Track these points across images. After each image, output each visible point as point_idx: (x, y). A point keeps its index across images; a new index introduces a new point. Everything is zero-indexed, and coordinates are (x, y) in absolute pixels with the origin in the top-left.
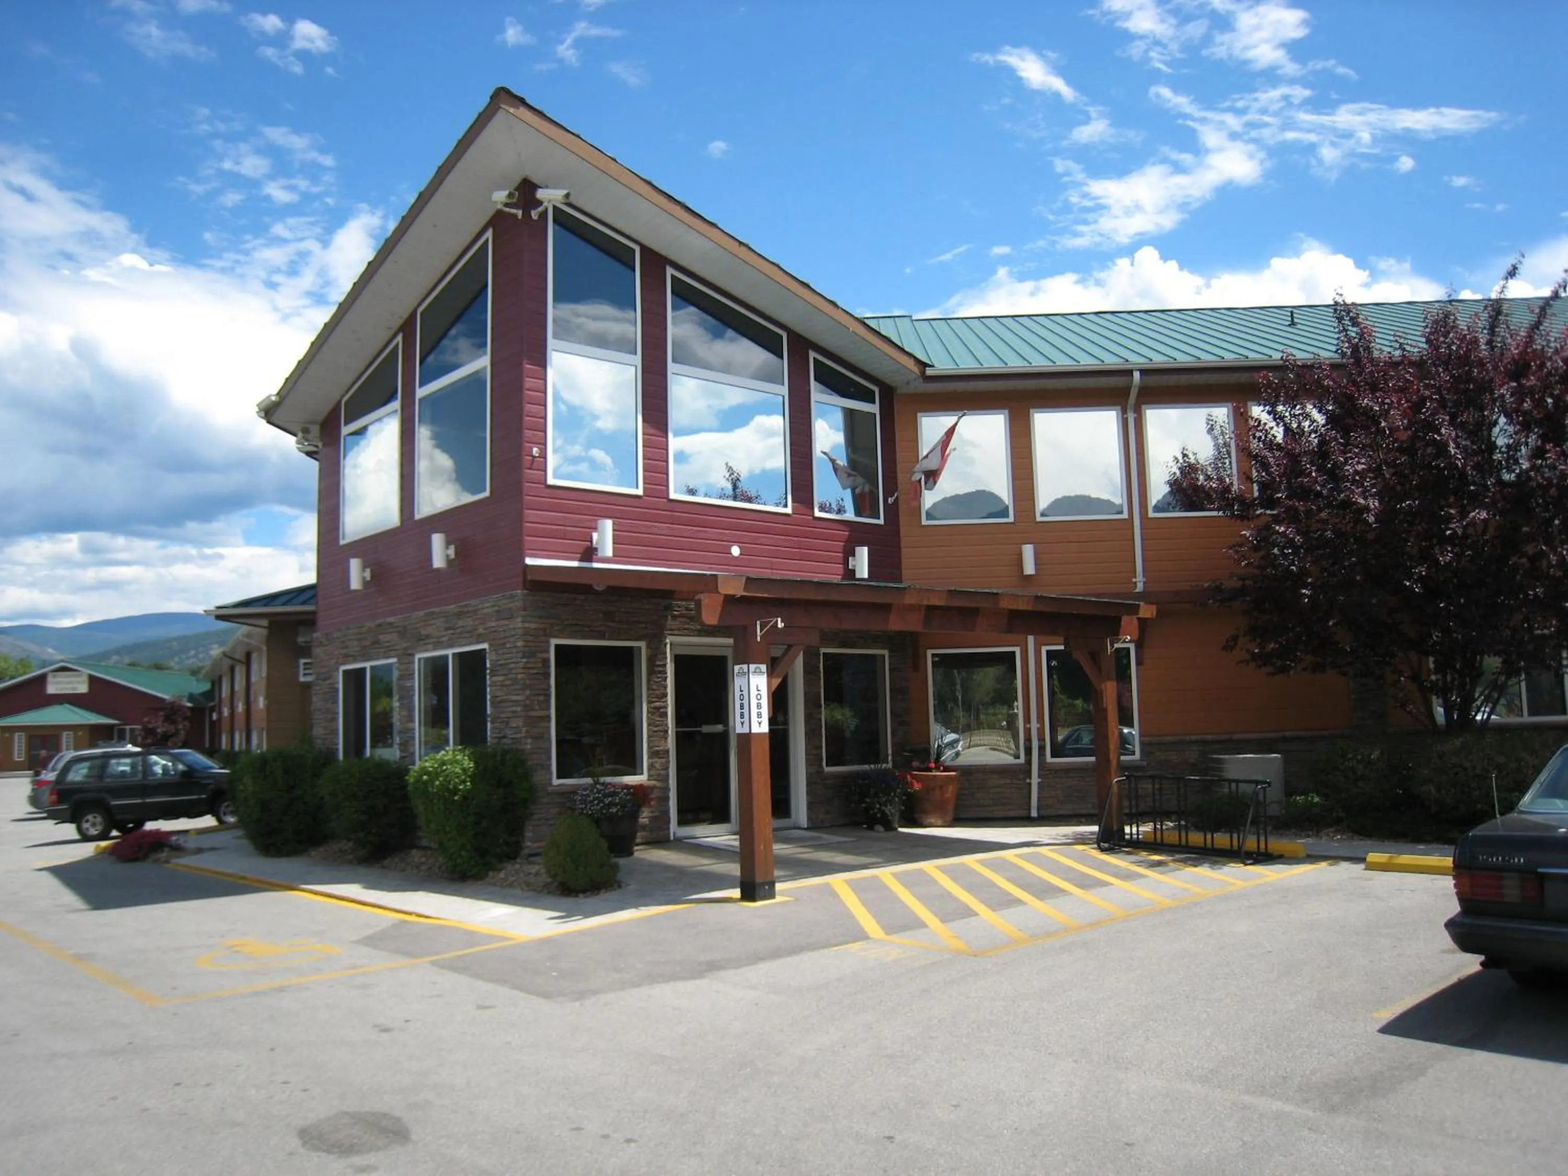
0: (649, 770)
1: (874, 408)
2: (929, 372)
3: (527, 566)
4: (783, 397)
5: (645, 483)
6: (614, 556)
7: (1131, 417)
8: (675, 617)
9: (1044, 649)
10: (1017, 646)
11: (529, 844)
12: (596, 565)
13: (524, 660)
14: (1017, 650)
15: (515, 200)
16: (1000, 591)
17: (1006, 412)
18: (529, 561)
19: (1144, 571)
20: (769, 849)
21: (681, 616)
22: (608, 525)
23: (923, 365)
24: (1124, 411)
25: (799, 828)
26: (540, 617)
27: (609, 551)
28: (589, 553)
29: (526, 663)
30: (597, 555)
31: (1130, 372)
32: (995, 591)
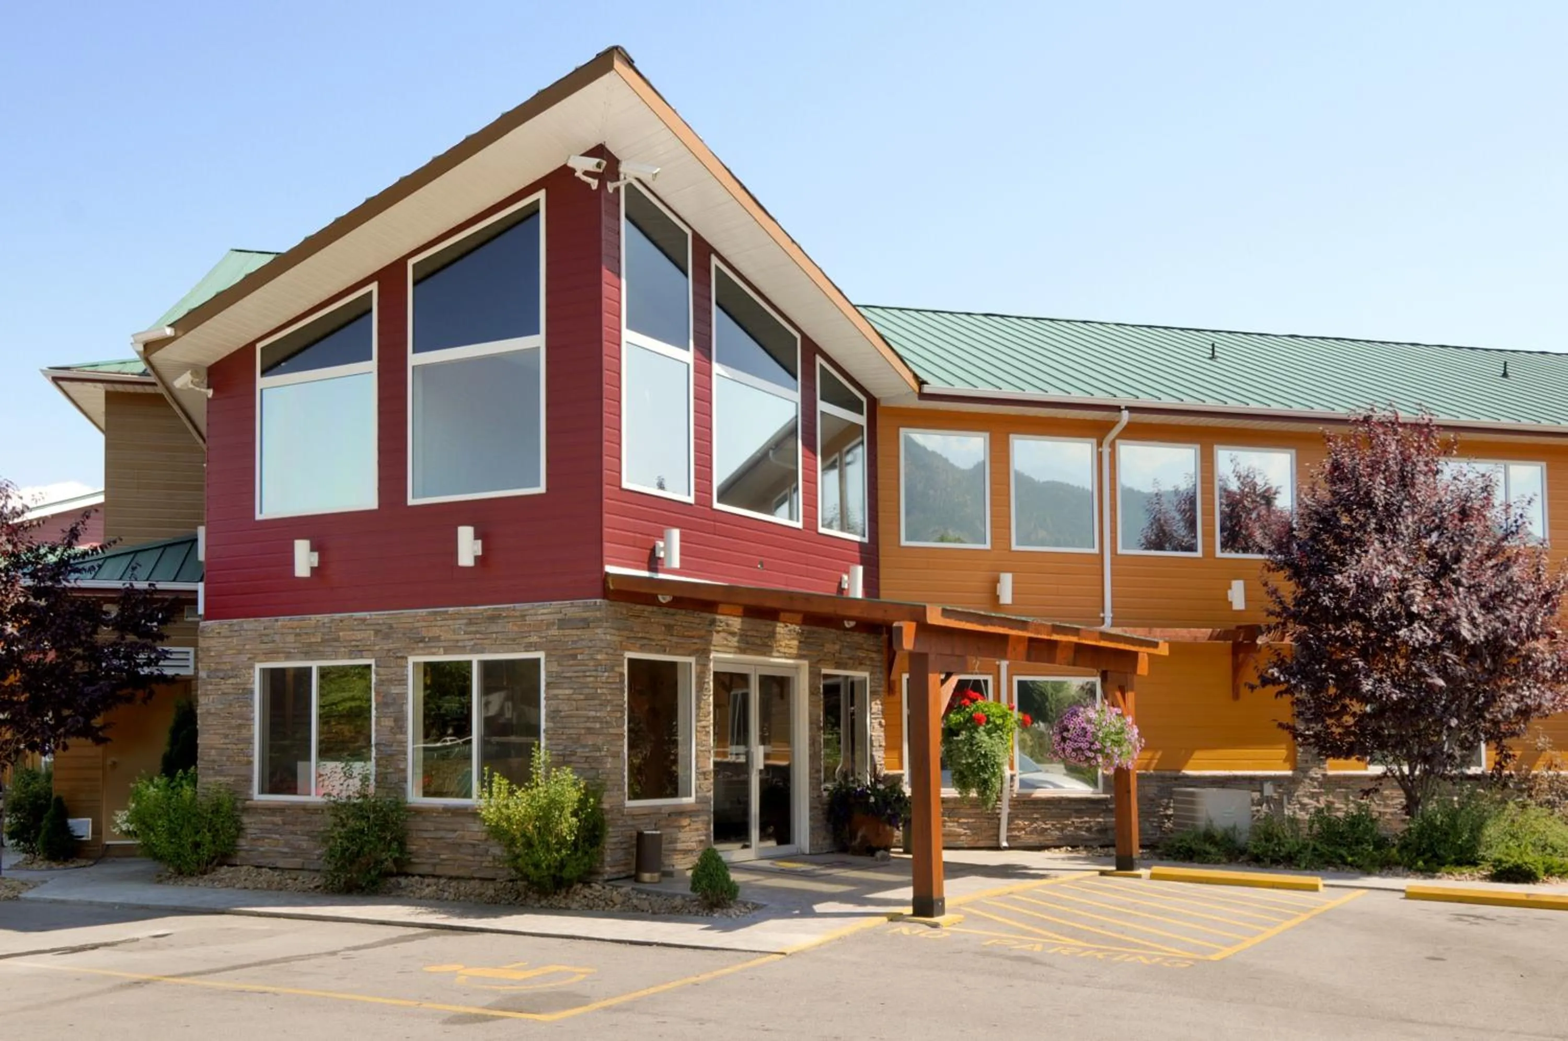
0: (697, 792)
1: (861, 420)
2: (926, 389)
3: (607, 574)
4: (797, 404)
5: (696, 490)
6: (681, 568)
7: (1106, 450)
8: (718, 632)
9: (1016, 679)
10: (990, 674)
11: (608, 869)
12: (661, 576)
13: (606, 674)
14: (990, 678)
15: (601, 171)
16: (1030, 620)
17: (987, 435)
18: (610, 569)
19: (1113, 607)
20: (940, 856)
21: (724, 631)
22: (675, 534)
23: (921, 383)
24: (1100, 444)
25: (804, 854)
26: (618, 629)
27: (676, 563)
28: (653, 562)
29: (608, 677)
30: (662, 565)
31: (1118, 409)
32: (1024, 619)
